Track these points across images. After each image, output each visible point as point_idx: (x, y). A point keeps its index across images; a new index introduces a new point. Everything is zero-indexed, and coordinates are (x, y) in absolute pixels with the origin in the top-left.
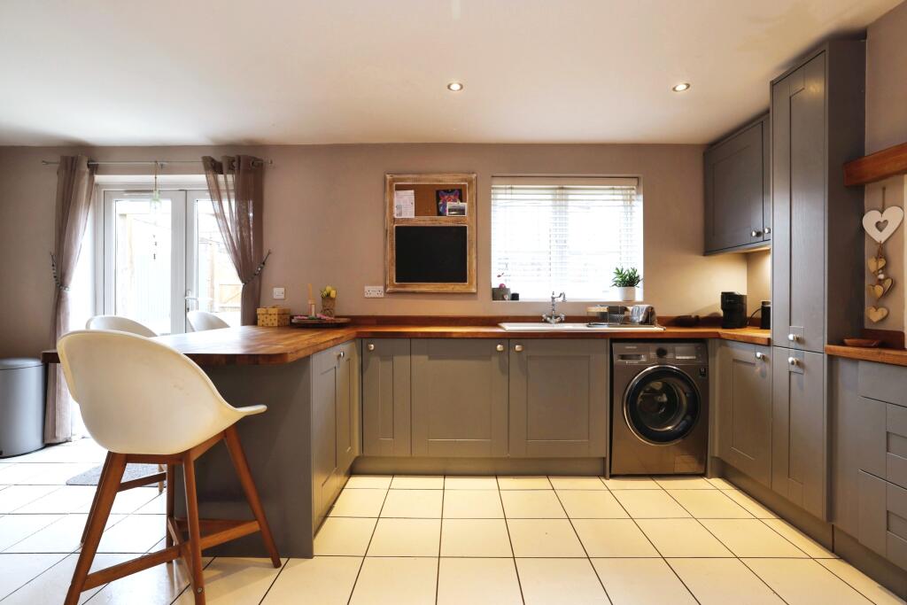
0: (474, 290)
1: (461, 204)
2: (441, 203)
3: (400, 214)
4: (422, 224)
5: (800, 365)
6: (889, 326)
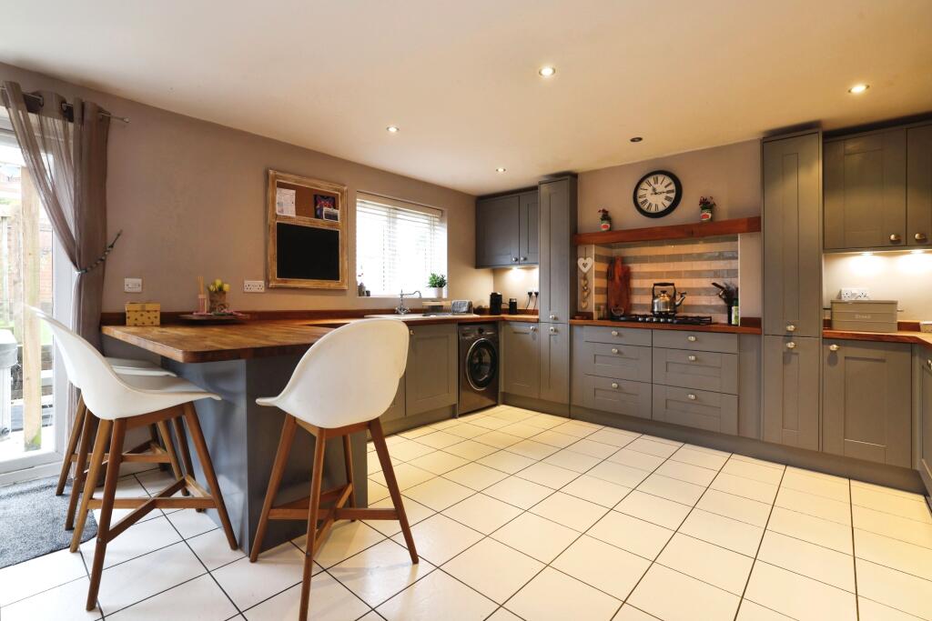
0: (346, 287)
1: (335, 211)
2: (318, 207)
3: (282, 211)
4: (301, 223)
5: (556, 331)
6: (588, 310)
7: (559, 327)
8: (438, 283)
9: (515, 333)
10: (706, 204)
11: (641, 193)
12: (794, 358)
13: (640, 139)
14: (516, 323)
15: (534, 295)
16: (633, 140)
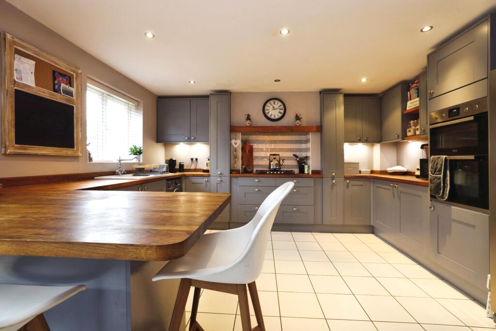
0: (80, 154)
1: (71, 88)
2: (56, 82)
3: (21, 78)
4: (41, 94)
5: (221, 181)
6: (237, 169)
7: (223, 178)
8: (137, 152)
9: (193, 183)
10: (298, 118)
11: (266, 108)
12: (335, 187)
13: (279, 81)
14: (193, 177)
15: (194, 160)
16: (276, 81)
